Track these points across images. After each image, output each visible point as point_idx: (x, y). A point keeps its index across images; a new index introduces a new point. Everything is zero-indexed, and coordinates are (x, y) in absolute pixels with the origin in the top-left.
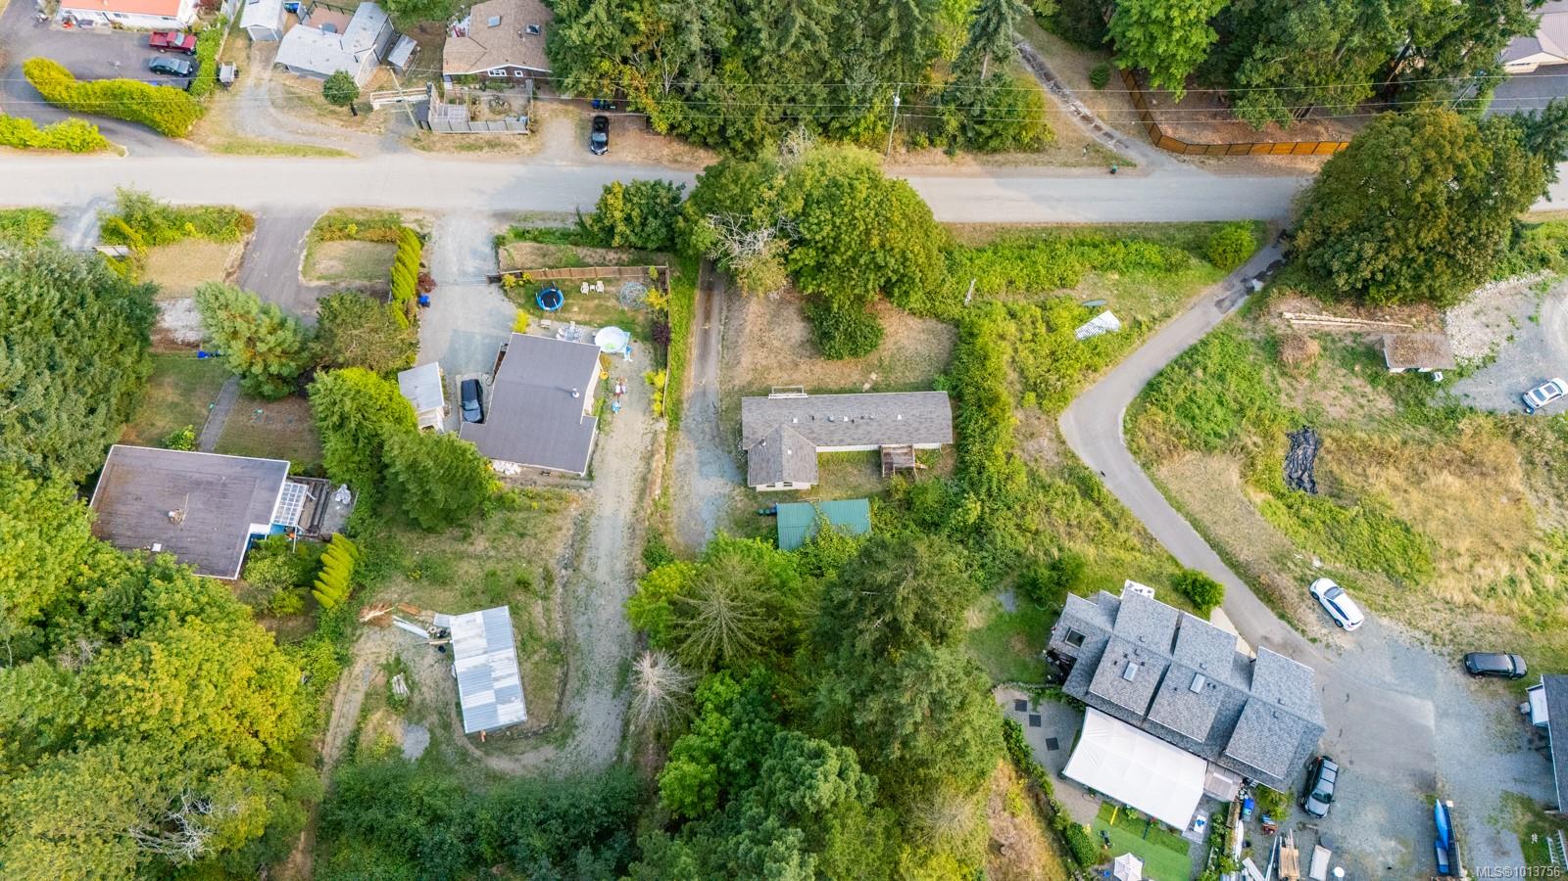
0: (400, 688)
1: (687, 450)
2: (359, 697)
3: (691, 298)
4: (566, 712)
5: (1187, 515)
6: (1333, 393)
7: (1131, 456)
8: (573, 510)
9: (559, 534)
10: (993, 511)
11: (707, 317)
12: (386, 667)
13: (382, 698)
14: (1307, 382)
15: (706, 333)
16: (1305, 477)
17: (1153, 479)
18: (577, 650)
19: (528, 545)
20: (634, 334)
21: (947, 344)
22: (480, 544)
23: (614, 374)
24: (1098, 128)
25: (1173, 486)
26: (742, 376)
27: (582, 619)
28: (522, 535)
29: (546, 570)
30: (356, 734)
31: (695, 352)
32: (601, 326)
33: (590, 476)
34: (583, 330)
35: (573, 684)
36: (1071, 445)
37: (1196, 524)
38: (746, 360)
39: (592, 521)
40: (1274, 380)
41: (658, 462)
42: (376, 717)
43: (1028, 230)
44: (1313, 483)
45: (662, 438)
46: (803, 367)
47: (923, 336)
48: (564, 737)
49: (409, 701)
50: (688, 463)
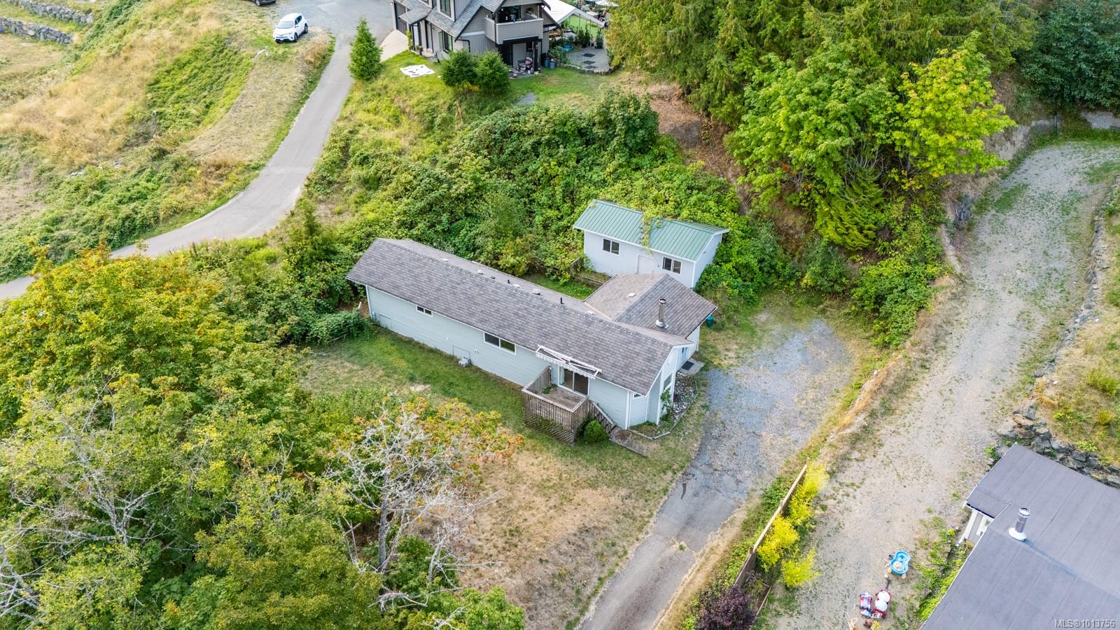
50: (789, 423)
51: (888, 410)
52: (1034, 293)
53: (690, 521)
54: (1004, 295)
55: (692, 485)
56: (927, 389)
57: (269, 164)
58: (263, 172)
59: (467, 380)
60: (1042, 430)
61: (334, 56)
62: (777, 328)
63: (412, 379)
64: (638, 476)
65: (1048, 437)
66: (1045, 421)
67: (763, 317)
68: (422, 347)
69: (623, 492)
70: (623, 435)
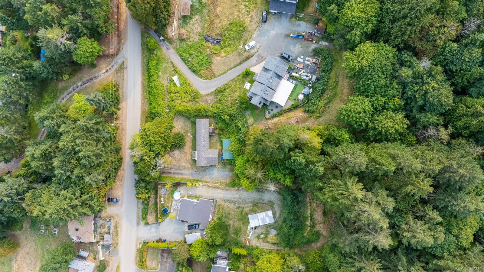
0: (263, 236)
1: (207, 178)
2: (265, 244)
3: (164, 177)
4: (267, 202)
5: (228, 71)
6: (194, 29)
7: (212, 80)
8: (223, 203)
9: (229, 206)
10: (226, 112)
11: (170, 173)
12: (258, 239)
13: (265, 239)
14: (191, 34)
15: (174, 173)
16: (217, 41)
17: (218, 76)
18: (254, 201)
19: (232, 212)
20: (175, 190)
21: (180, 117)
22: (231, 222)
23: (186, 195)
24: (110, 69)
25: (221, 72)
26: (188, 165)
27: (247, 200)
28: (229, 214)
29: (237, 208)
30: (273, 244)
31: (180, 176)
32: (173, 198)
33: (213, 199)
34: (174, 202)
35: (261, 201)
36: (209, 93)
37: (230, 69)
38: (184, 164)
39: (224, 199)
40: (191, 41)
41: (210, 185)
42: (269, 240)
43: (143, 92)
44: (218, 39)
45: (204, 184)
46: (186, 151)
47: (178, 122)
48: (272, 203)
49: (265, 234)
50: (210, 178)
52: (240, 198)
54: (238, 195)
55: (196, 172)
57: (217, 78)
61: (251, 58)
65: (217, 203)
69: (191, 167)
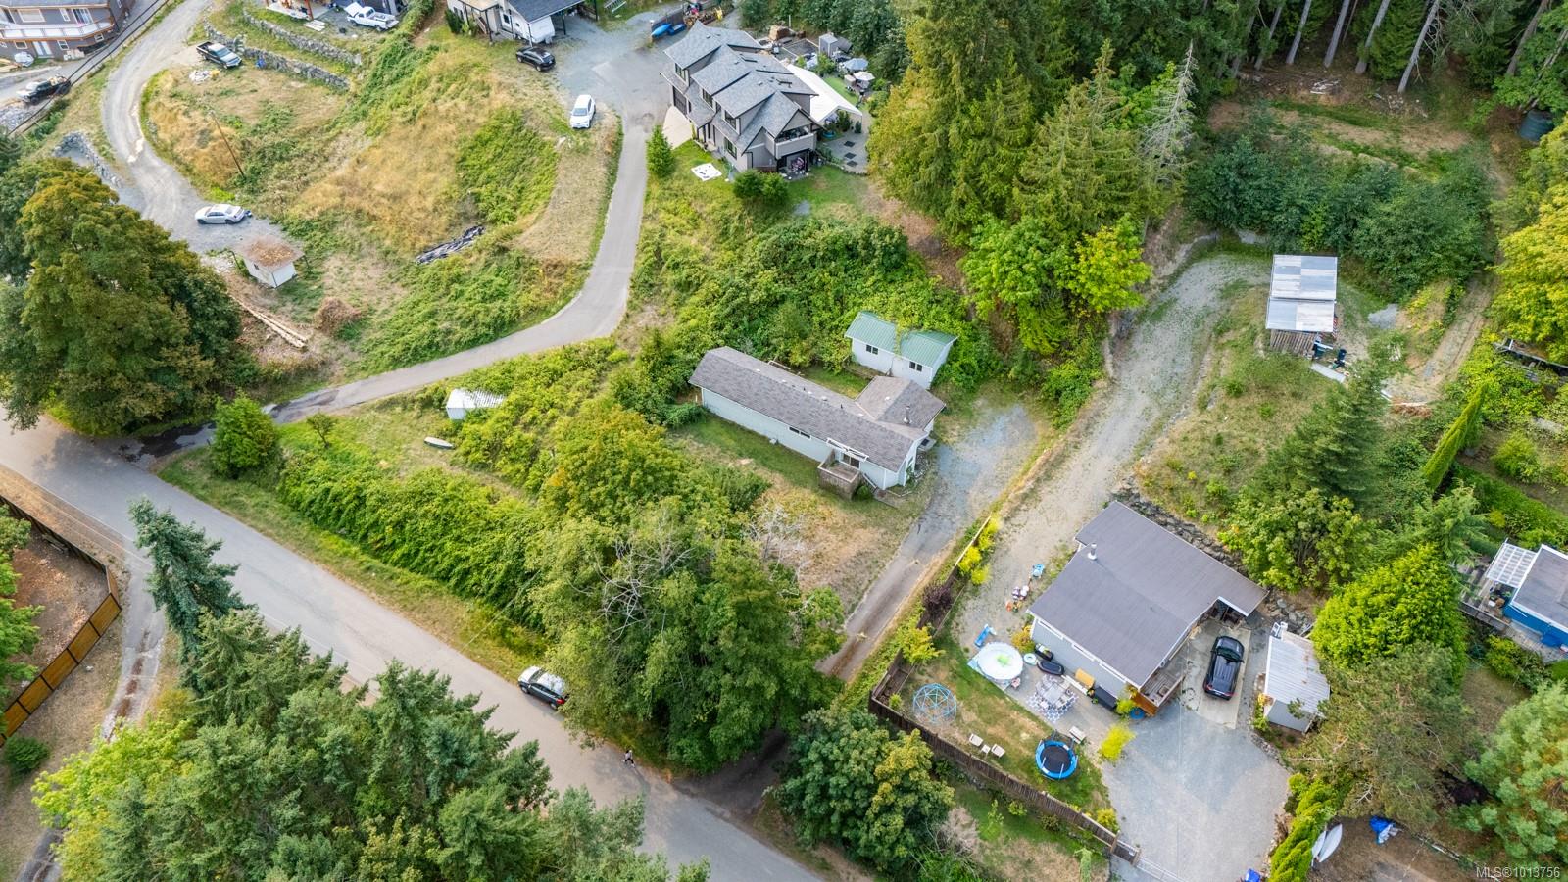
1: (981, 495)
2: (1439, 354)
5: (602, 217)
7: (587, 281)
8: (1147, 462)
9: (1176, 437)
13: (1416, 347)
17: (592, 257)
19: (1216, 432)
20: (964, 660)
24: (133, 687)
25: (587, 243)
29: (1203, 409)
30: (1449, 320)
32: (998, 689)
33: (1107, 505)
34: (1027, 699)
36: (625, 309)
40: (386, 312)
41: (1024, 486)
42: (1423, 333)
51: (1048, 477)
52: (1158, 393)
53: (922, 547)
54: (1138, 394)
55: (924, 525)
56: (1075, 462)
57: (595, 263)
58: (591, 271)
59: (777, 455)
60: (1135, 492)
61: (626, 140)
62: (989, 411)
63: (741, 455)
64: (892, 520)
65: (1138, 496)
66: (1138, 486)
67: (980, 402)
68: (742, 429)
69: (882, 531)
70: (882, 494)
